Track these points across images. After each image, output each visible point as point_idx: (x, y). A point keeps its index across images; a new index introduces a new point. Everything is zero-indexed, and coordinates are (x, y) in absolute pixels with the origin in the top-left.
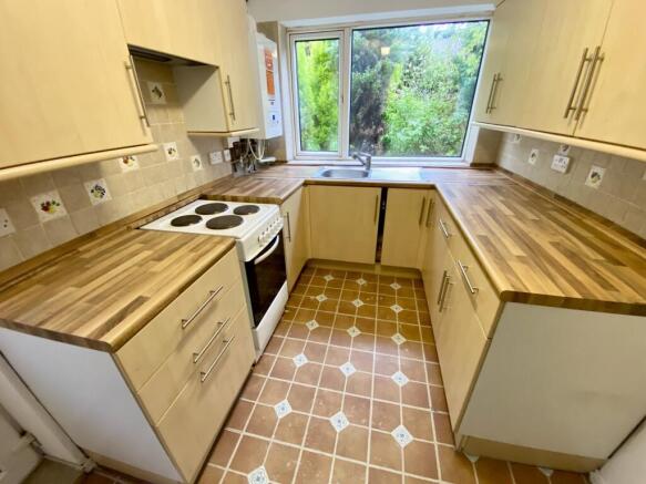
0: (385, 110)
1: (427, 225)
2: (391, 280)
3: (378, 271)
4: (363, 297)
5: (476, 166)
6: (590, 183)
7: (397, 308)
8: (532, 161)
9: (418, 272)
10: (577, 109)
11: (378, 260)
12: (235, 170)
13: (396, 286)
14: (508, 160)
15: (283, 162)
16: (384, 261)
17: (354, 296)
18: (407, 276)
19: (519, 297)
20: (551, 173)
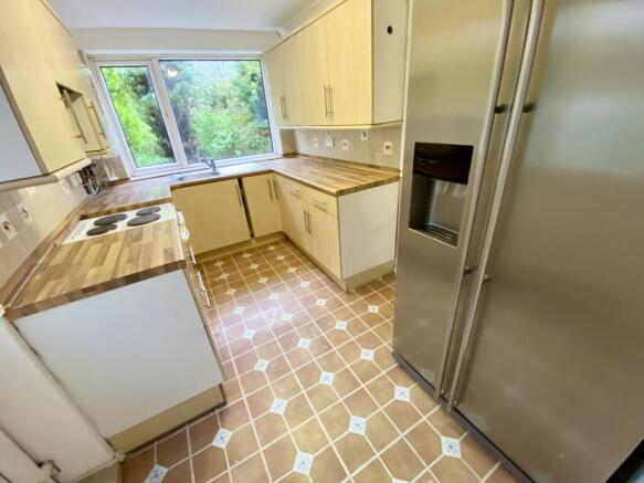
0: (193, 126)
1: (277, 197)
2: (267, 246)
3: (254, 244)
4: (255, 262)
5: (286, 155)
6: (344, 148)
7: (281, 258)
8: (316, 145)
9: (282, 233)
10: (329, 113)
11: (252, 236)
12: (89, 192)
13: (272, 248)
14: (303, 148)
15: (125, 180)
16: (256, 235)
17: (249, 264)
18: (275, 239)
19: (341, 193)
20: (327, 148)
